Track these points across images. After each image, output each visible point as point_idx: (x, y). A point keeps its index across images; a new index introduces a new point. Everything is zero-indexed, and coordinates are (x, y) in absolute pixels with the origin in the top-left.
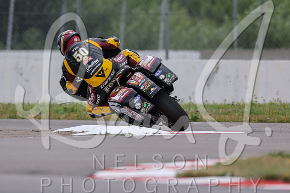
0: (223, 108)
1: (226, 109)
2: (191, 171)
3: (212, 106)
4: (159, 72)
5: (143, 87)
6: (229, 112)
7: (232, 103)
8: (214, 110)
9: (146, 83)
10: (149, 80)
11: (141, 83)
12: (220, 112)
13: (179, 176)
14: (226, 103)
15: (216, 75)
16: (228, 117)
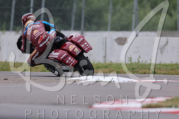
0: (171, 66)
1: (172, 67)
2: (151, 104)
3: (164, 65)
6: (174, 69)
7: (176, 63)
8: (165, 68)
12: (169, 69)
13: (144, 107)
14: (173, 63)
15: (166, 46)
16: (173, 72)
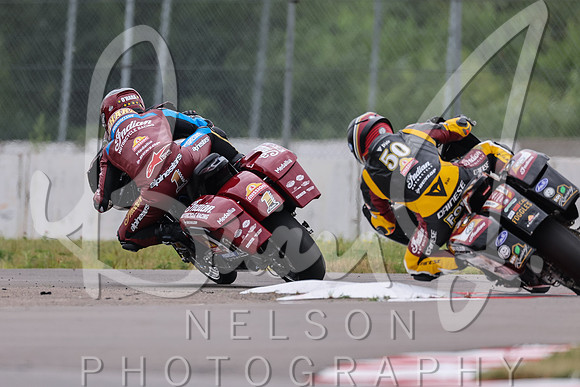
4: (544, 182)
5: (512, 213)
9: (518, 206)
10: (524, 200)
11: (509, 206)
